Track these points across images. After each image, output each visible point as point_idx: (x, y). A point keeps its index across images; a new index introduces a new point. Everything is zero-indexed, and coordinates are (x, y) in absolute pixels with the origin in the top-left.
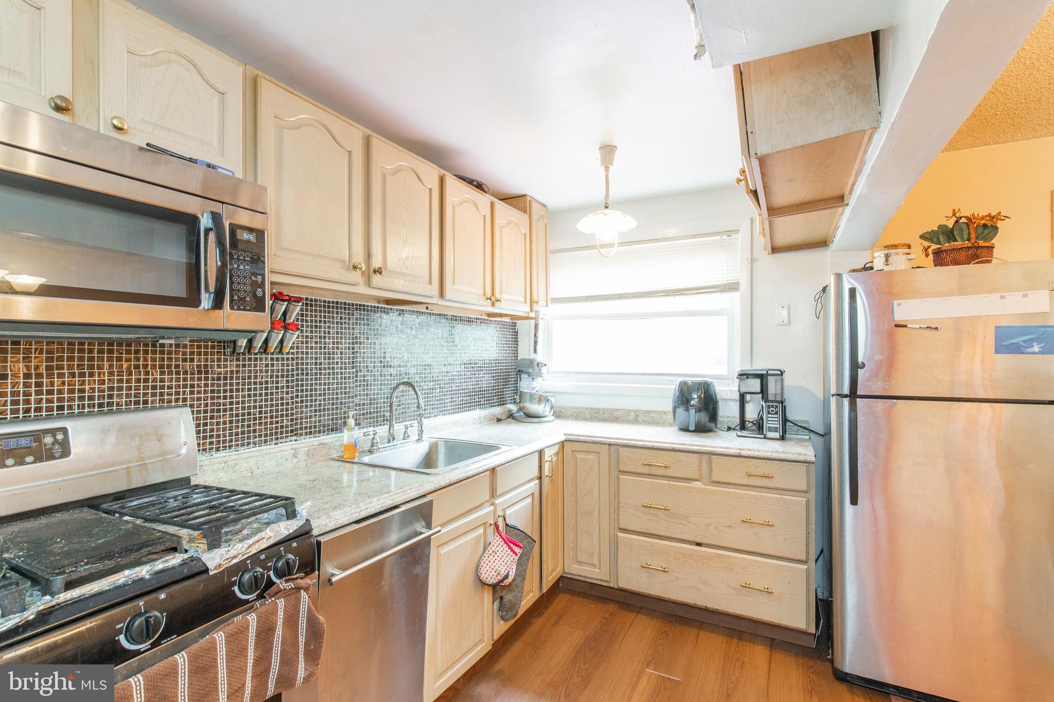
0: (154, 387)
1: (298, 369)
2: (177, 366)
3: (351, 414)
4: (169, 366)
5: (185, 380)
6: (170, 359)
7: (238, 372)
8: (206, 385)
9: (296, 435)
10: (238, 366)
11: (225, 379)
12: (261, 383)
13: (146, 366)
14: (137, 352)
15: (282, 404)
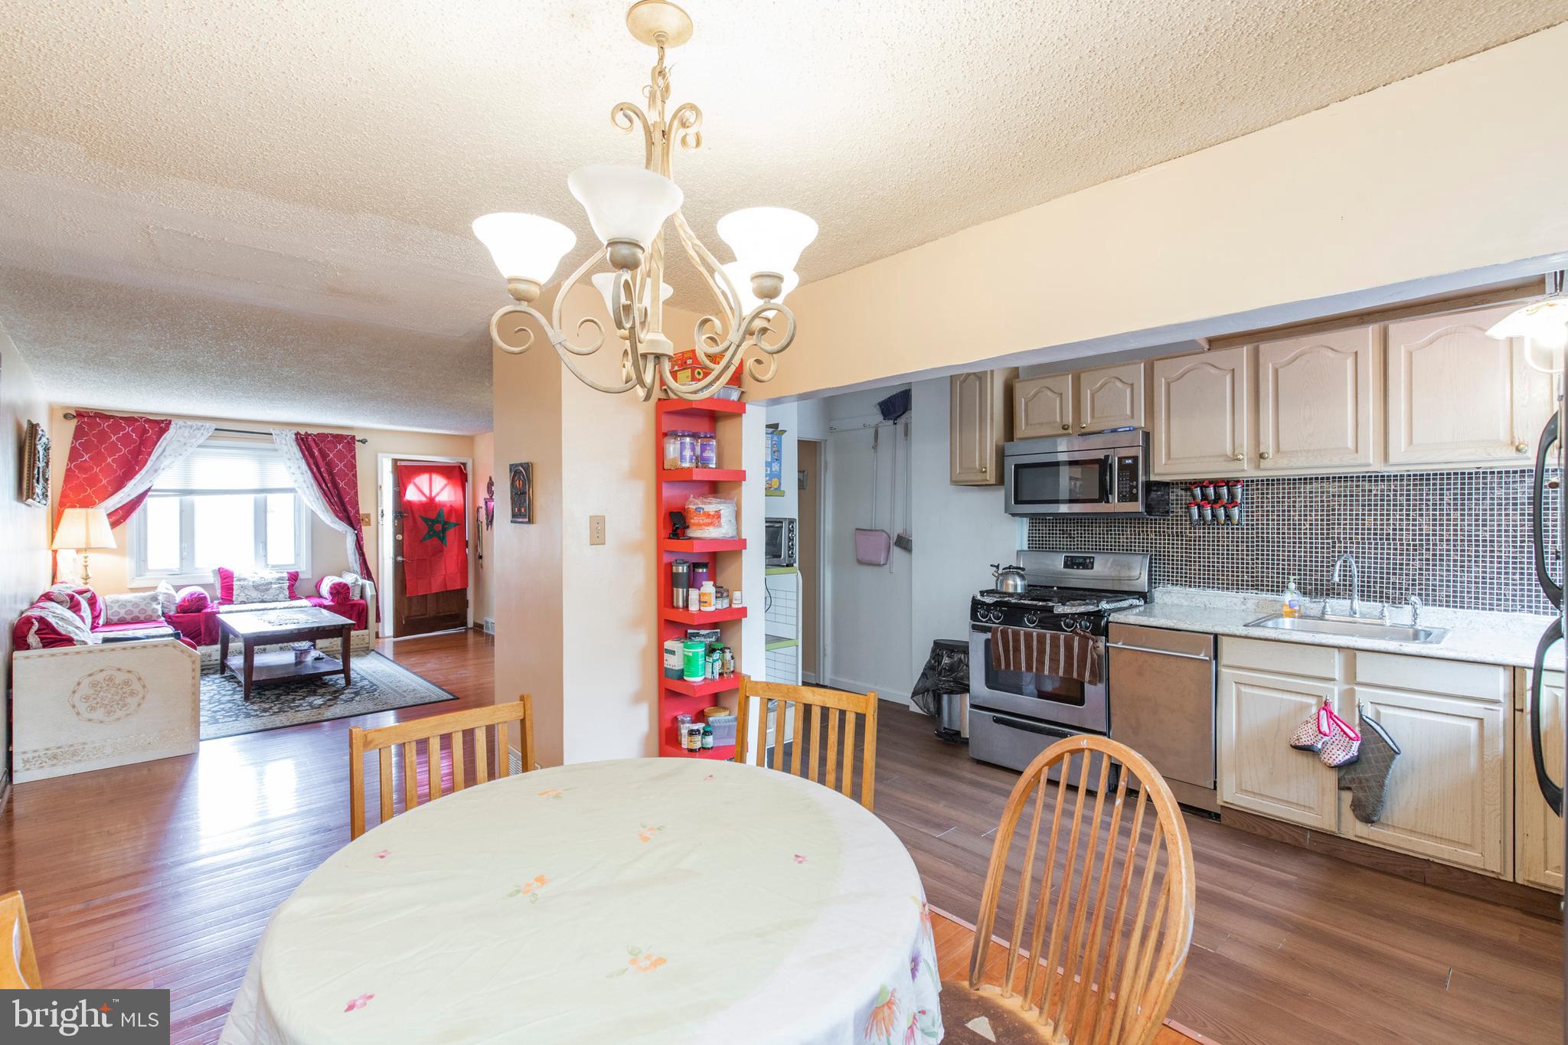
0: (1152, 543)
2: (1164, 532)
3: (1292, 577)
4: (1159, 532)
5: (1169, 540)
6: (1160, 528)
7: (1204, 537)
8: (1182, 544)
10: (1204, 533)
11: (1195, 541)
12: (1223, 546)
13: (1147, 531)
14: (1143, 523)
15: (1242, 563)
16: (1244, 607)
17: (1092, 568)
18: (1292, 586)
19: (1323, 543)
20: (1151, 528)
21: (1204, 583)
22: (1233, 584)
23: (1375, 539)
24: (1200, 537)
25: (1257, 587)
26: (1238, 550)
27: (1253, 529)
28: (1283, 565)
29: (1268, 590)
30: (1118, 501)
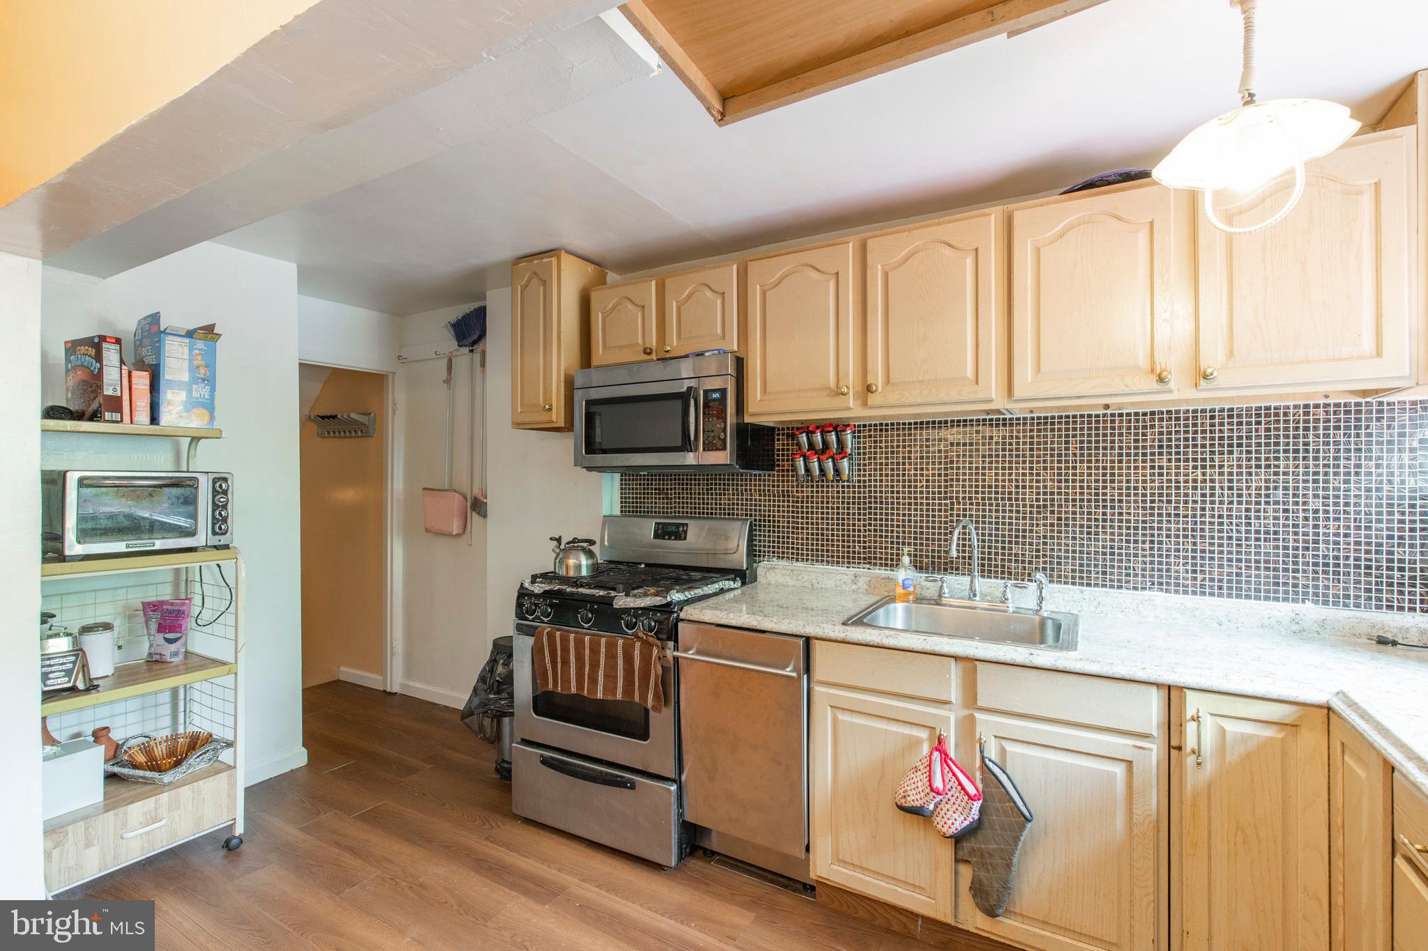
0: (755, 505)
1: (870, 497)
2: (769, 491)
3: (908, 550)
4: (764, 490)
5: (774, 501)
6: (764, 485)
7: (812, 497)
8: (788, 506)
9: (869, 563)
10: (812, 492)
11: (802, 502)
12: (833, 508)
13: (751, 490)
14: (746, 480)
15: (854, 530)
16: (854, 587)
17: (685, 539)
18: (906, 560)
19: (940, 504)
20: (755, 485)
21: (812, 556)
22: (843, 557)
23: (996, 499)
24: (808, 497)
25: (869, 560)
26: (848, 514)
27: (865, 487)
28: (898, 532)
29: (881, 565)
30: (704, 450)
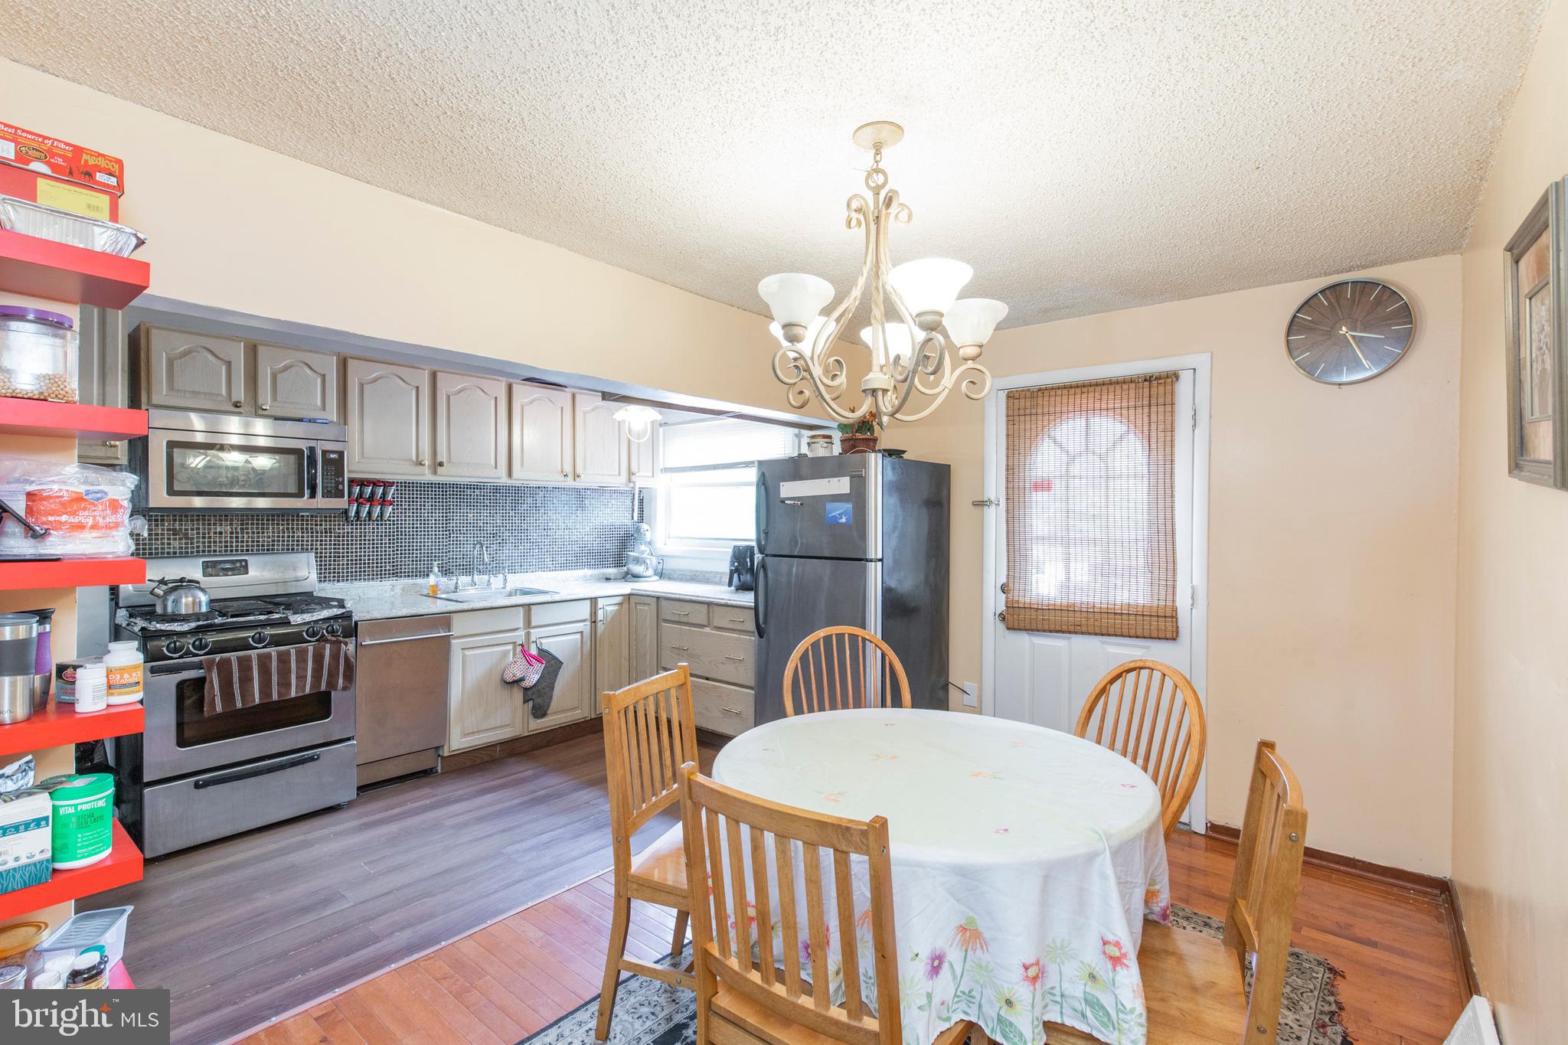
0: (298, 541)
1: (397, 531)
2: (312, 529)
3: (435, 563)
4: (307, 529)
5: (317, 537)
6: (307, 524)
7: (352, 532)
8: (330, 541)
9: (397, 576)
10: (352, 529)
11: (343, 537)
12: (369, 540)
13: (293, 528)
14: (288, 520)
15: (385, 555)
16: (393, 593)
17: (247, 573)
18: (436, 569)
19: (443, 535)
20: (297, 525)
21: (352, 576)
22: (377, 575)
23: (473, 530)
24: (348, 533)
25: (396, 575)
26: (382, 544)
27: (394, 524)
28: (417, 554)
29: (405, 576)
30: (323, 497)
